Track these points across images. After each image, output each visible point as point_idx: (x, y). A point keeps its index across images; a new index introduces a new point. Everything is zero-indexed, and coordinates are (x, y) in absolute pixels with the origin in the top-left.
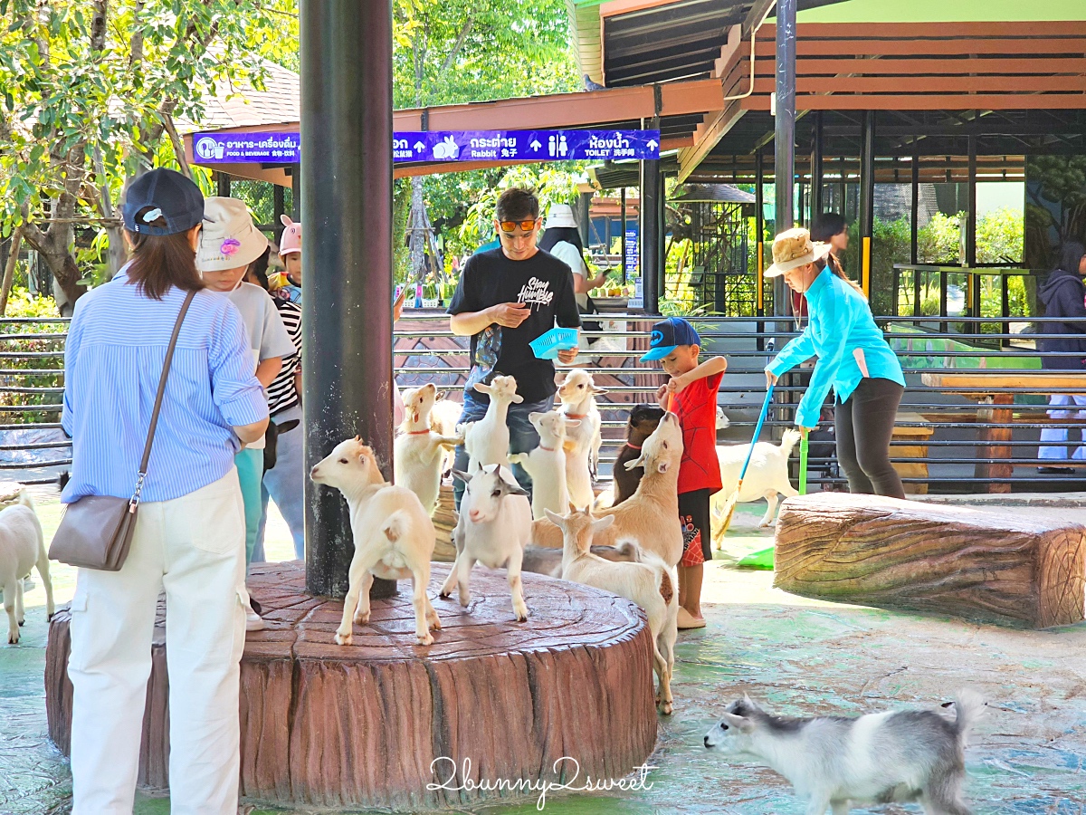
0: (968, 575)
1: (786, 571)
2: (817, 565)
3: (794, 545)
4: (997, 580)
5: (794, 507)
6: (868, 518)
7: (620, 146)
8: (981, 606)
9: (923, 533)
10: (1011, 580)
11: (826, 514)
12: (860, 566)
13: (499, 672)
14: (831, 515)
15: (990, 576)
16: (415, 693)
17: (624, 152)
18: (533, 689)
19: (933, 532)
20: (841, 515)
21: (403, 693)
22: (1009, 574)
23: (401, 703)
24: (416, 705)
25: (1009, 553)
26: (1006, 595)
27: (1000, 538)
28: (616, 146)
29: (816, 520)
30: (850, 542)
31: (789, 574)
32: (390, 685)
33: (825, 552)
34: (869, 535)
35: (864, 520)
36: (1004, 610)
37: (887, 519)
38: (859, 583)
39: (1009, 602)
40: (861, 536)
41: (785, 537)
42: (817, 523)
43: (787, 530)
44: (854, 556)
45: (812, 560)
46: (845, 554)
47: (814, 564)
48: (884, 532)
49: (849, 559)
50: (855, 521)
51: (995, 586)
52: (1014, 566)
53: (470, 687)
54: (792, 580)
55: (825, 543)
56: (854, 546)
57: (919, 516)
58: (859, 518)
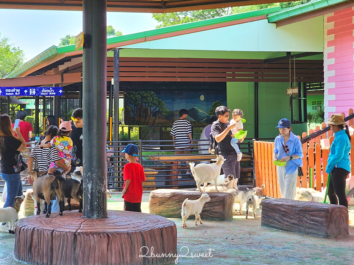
0: (206, 208)
1: (153, 211)
2: (162, 208)
3: (156, 203)
4: (214, 209)
5: (155, 193)
6: (177, 195)
7: (51, 92)
8: (209, 216)
9: (193, 198)
10: (218, 209)
11: (165, 195)
12: (175, 208)
13: (156, 233)
14: (166, 195)
15: (212, 208)
16: (138, 239)
17: (52, 93)
18: (162, 236)
19: (196, 198)
20: (169, 194)
21: (135, 239)
22: (218, 207)
23: (135, 242)
24: (139, 242)
25: (217, 202)
26: (216, 213)
27: (214, 198)
28: (50, 92)
29: (162, 196)
30: (172, 202)
31: (154, 211)
32: (132, 237)
33: (165, 205)
34: (177, 200)
35: (175, 196)
36: (216, 217)
37: (182, 195)
38: (174, 212)
39: (217, 214)
40: (175, 200)
41: (153, 201)
42: (162, 197)
43: (153, 199)
44: (173, 205)
45: (161, 207)
46: (170, 205)
47: (161, 208)
48: (181, 199)
49: (172, 206)
50: (173, 196)
51: (213, 211)
52: (218, 205)
53: (150, 237)
54: (155, 213)
55: (164, 202)
56: (173, 203)
57: (191, 194)
58: (174, 195)
